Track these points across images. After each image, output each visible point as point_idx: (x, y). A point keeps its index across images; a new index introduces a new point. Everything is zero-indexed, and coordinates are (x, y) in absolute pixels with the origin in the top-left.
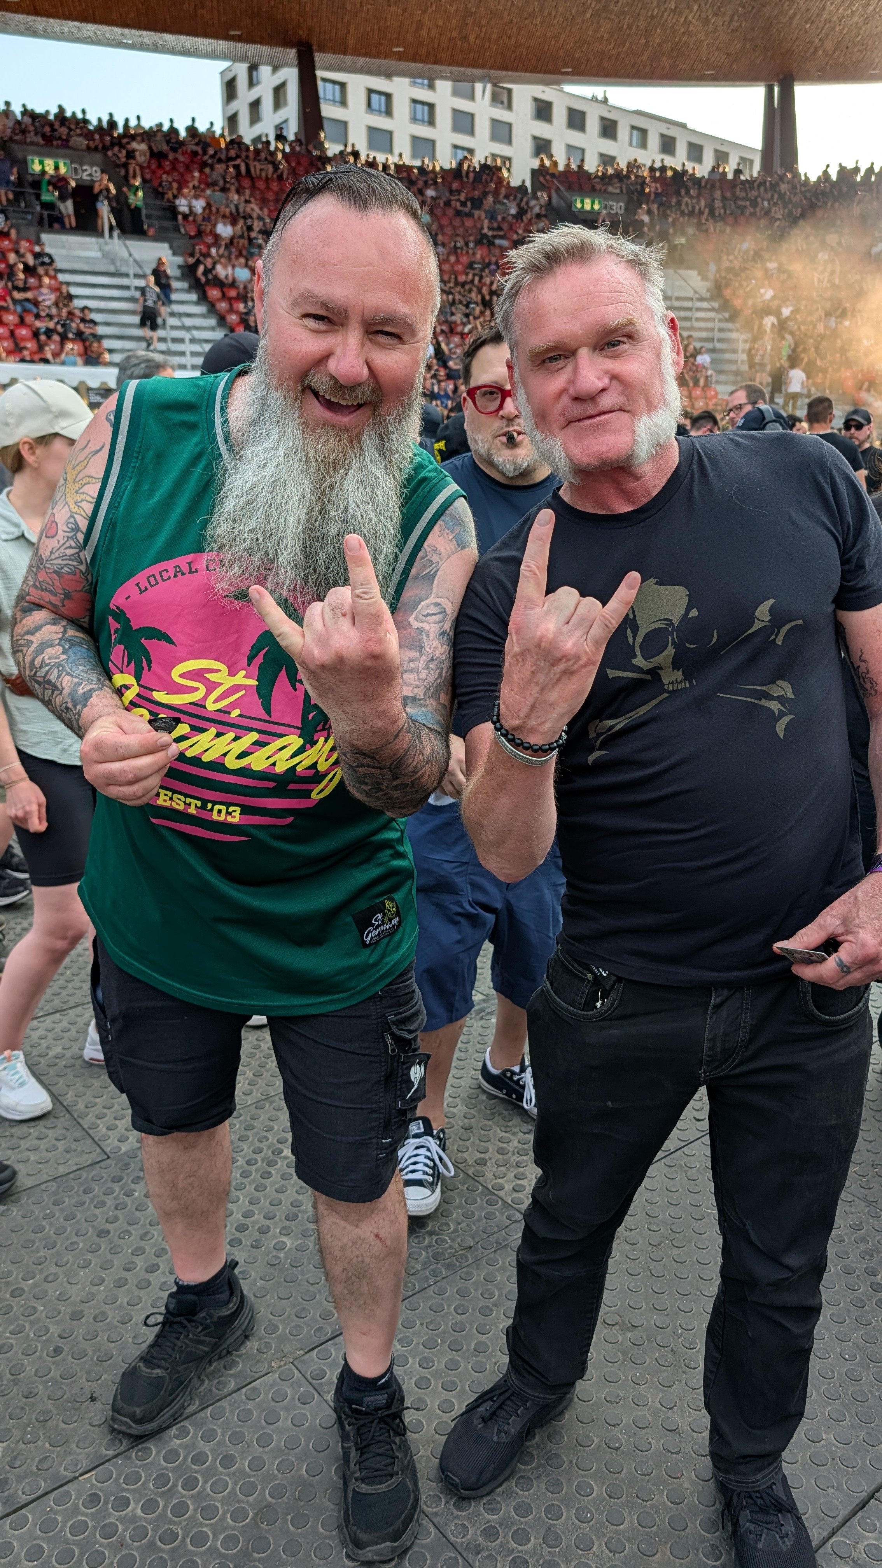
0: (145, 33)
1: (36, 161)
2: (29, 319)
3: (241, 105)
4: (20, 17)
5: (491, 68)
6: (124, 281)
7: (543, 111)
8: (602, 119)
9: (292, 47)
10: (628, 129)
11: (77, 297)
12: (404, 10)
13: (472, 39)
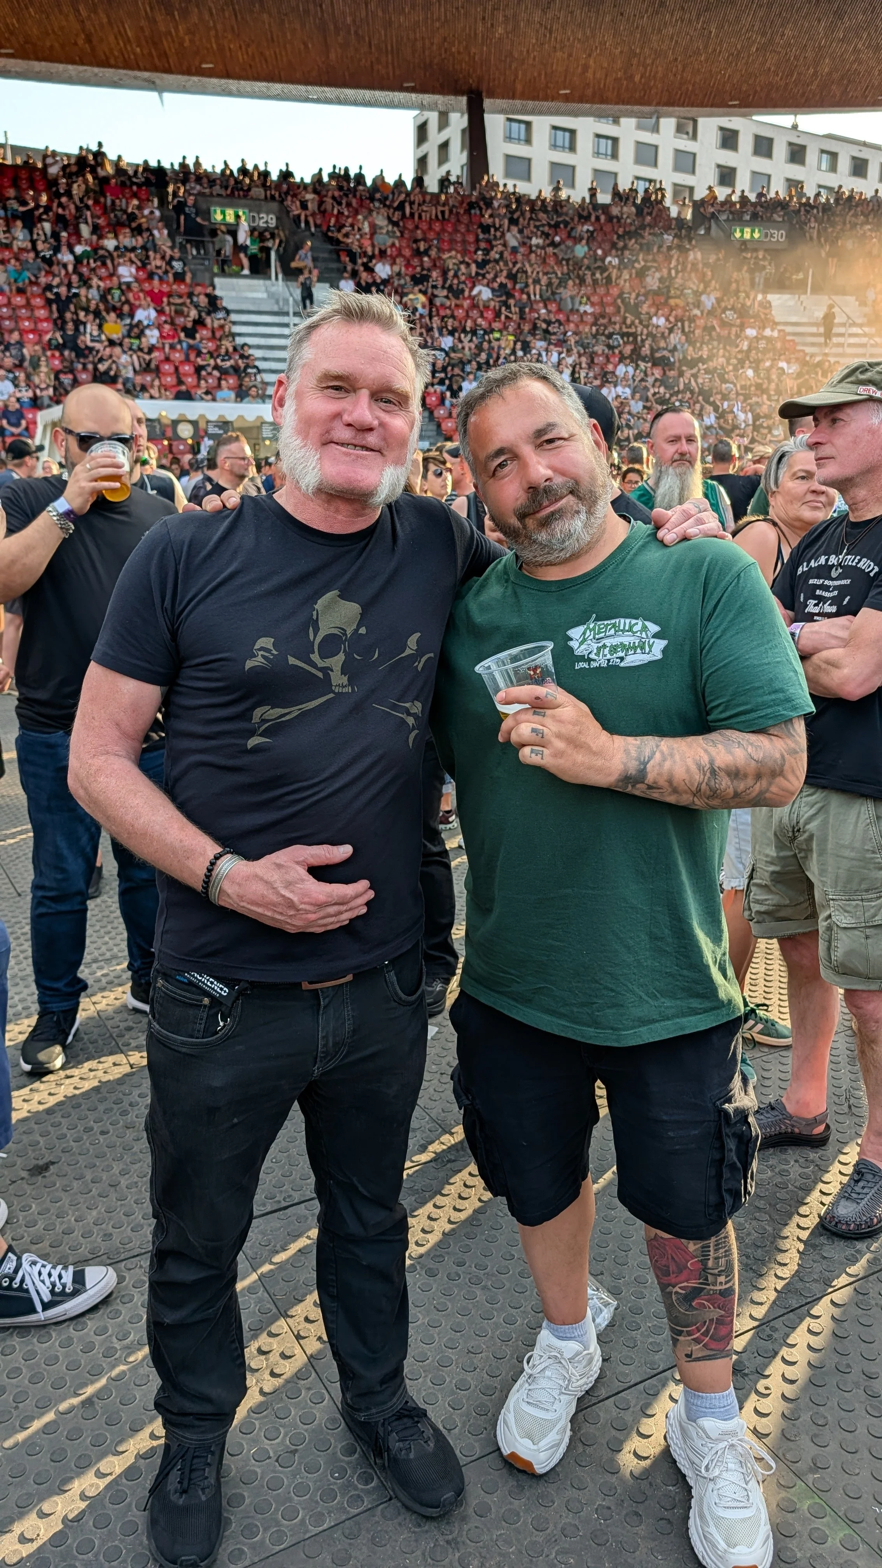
0: (326, 89)
1: (219, 211)
2: (192, 357)
3: (431, 147)
4: (215, 81)
5: (658, 104)
6: (285, 320)
7: (729, 139)
8: (790, 144)
9: (462, 94)
10: (817, 153)
11: (240, 335)
12: (570, 55)
13: (637, 78)
